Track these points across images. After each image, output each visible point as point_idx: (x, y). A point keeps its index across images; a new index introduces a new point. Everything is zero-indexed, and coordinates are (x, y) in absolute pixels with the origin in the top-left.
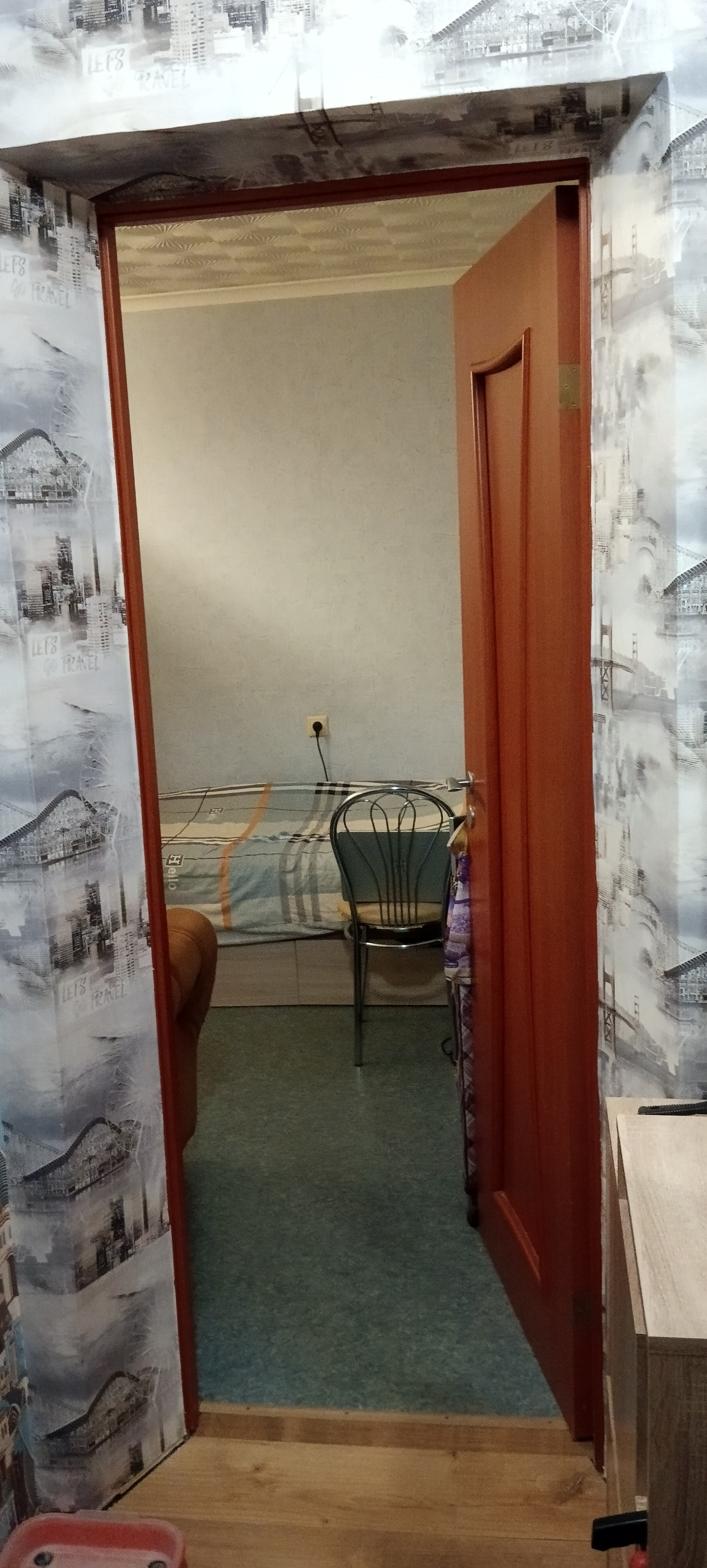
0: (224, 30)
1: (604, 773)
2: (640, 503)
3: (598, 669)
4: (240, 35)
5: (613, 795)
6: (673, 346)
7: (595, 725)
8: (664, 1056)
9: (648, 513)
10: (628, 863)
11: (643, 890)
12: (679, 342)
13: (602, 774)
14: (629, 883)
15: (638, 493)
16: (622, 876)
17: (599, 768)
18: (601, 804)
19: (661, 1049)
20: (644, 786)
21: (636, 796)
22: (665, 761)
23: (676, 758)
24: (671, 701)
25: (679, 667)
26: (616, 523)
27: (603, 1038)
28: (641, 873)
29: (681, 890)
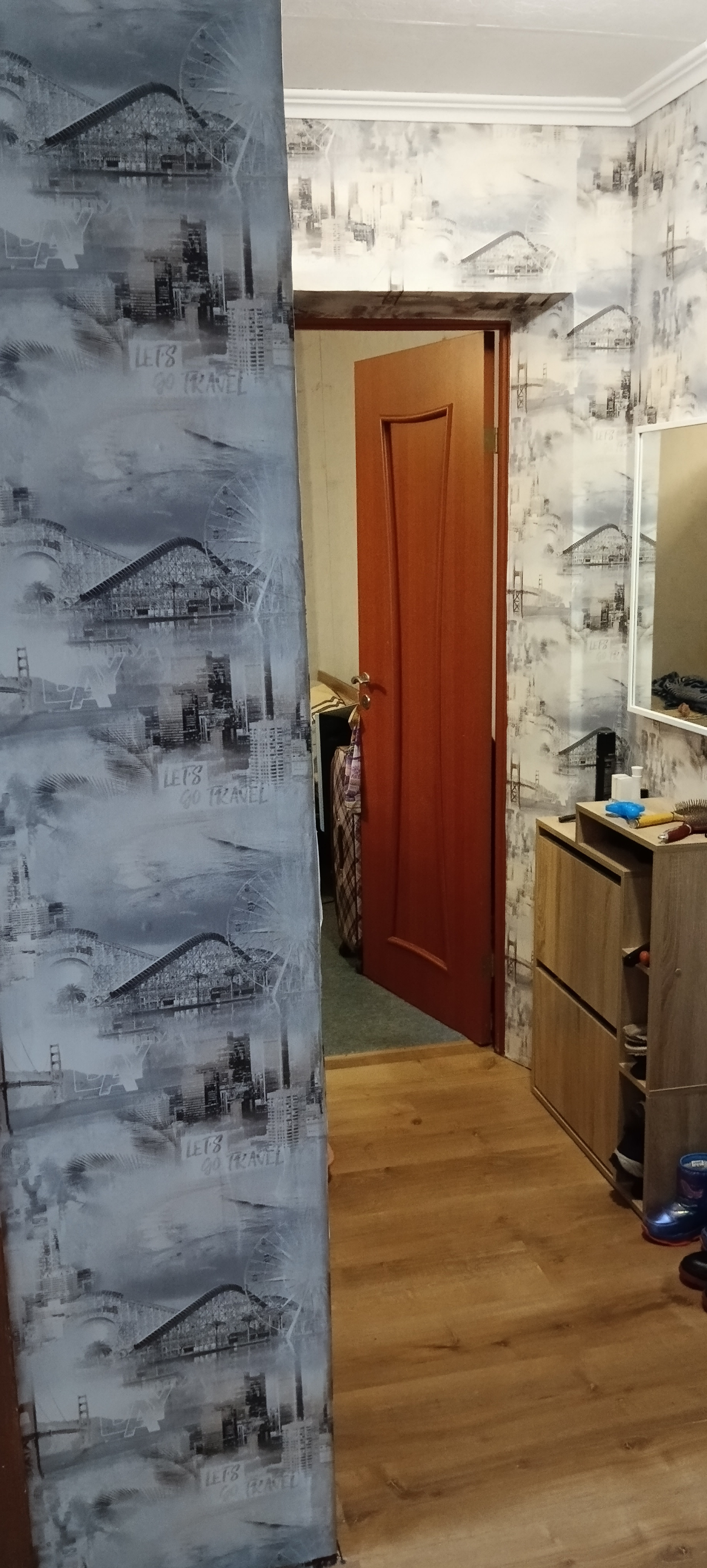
0: (351, 242)
1: (515, 652)
2: (546, 506)
3: (511, 596)
4: (361, 245)
5: (521, 664)
6: (572, 428)
7: (508, 627)
8: (557, 798)
9: (552, 511)
10: (532, 699)
11: (543, 712)
12: (575, 427)
13: (513, 653)
14: (533, 710)
15: (545, 501)
16: (528, 707)
17: (511, 651)
18: (512, 670)
19: (555, 794)
20: (546, 656)
21: (540, 662)
22: (562, 639)
23: (570, 637)
24: (567, 609)
25: (573, 590)
26: (527, 516)
27: (510, 801)
28: (542, 703)
29: (571, 706)
